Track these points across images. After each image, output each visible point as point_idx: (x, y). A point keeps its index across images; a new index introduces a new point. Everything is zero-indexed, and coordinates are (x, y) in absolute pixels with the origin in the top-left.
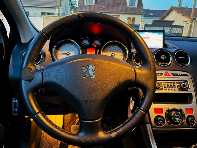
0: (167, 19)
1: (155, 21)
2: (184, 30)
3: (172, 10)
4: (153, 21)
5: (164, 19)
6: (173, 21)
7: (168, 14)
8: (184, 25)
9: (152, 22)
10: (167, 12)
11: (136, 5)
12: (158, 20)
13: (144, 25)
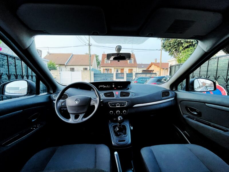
0: (150, 69)
1: (143, 71)
2: (157, 75)
3: (152, 64)
5: (149, 69)
6: (153, 70)
7: (150, 66)
8: (157, 72)
10: (150, 65)
11: (133, 62)
12: (145, 69)
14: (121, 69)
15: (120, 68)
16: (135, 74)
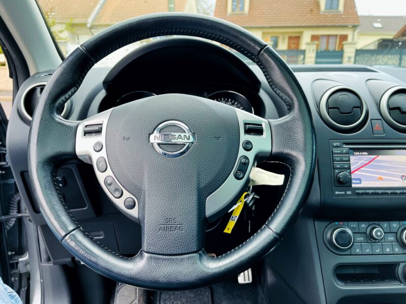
1: (385, 42)
4: (379, 40)
9: (376, 44)
11: (341, 8)
12: (391, 37)
13: (354, 51)
14: (290, 38)
15: (284, 33)
16: (353, 55)
